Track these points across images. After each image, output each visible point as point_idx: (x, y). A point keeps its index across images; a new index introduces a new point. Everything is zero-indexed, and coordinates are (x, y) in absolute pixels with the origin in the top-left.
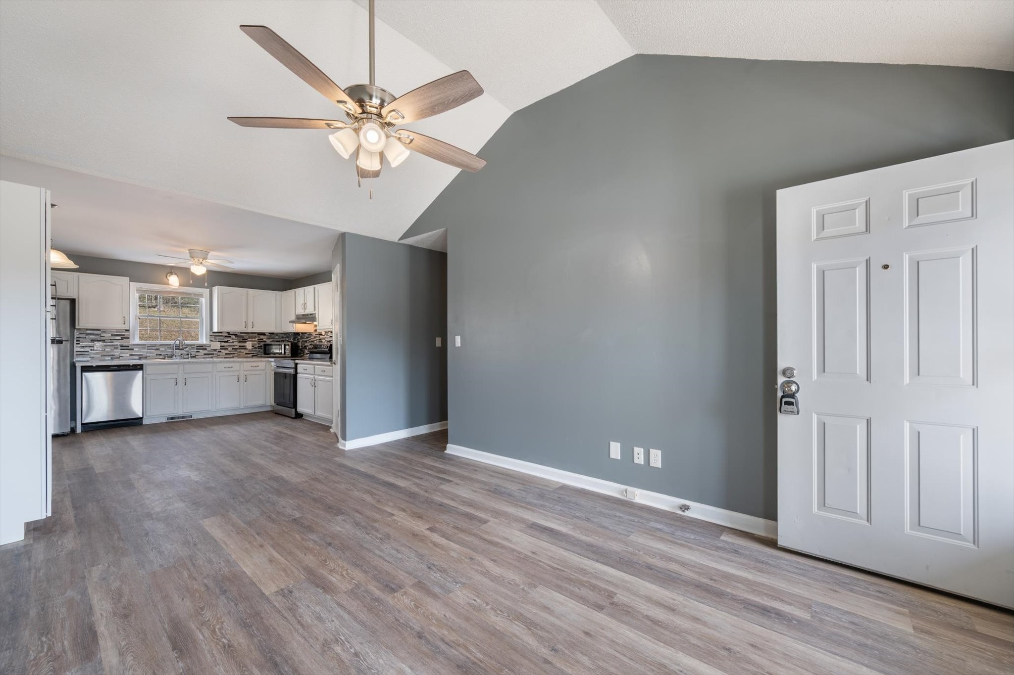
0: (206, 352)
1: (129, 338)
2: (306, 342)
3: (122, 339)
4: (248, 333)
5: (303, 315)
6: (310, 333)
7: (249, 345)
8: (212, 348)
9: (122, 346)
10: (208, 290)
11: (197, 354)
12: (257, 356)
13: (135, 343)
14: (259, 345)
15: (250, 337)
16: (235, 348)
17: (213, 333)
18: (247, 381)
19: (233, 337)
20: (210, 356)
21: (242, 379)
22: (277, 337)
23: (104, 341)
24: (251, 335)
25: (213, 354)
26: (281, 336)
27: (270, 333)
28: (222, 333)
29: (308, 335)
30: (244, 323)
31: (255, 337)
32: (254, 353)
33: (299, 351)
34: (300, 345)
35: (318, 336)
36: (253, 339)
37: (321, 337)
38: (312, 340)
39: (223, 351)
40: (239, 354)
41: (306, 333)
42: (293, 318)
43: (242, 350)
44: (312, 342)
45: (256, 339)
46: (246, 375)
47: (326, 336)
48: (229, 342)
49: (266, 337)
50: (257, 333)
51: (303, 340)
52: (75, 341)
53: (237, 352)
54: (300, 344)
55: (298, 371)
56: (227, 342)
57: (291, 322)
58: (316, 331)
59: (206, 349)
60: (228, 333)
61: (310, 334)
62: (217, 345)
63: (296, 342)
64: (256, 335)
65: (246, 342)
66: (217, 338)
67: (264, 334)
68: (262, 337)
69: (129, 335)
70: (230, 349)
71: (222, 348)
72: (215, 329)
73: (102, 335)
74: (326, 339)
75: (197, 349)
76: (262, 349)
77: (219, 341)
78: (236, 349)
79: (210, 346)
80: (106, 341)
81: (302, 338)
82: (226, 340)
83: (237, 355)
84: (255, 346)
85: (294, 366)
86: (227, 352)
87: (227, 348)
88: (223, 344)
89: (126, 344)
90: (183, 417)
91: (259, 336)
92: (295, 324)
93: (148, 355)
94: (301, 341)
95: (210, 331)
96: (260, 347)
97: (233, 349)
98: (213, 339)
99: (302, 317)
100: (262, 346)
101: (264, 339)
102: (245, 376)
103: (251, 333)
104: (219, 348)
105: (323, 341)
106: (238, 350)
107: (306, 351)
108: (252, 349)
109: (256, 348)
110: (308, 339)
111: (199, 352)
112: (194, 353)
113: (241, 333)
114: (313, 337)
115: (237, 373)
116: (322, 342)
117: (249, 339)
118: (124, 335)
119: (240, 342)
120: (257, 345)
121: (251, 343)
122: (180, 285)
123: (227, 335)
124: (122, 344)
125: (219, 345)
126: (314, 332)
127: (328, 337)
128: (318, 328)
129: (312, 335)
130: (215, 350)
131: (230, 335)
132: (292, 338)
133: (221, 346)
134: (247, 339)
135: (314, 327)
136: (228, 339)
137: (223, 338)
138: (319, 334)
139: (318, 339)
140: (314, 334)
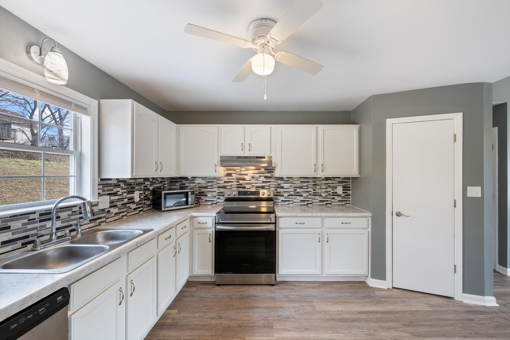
7: (136, 196)
8: (101, 207)
10: (96, 102)
12: (142, 210)
14: (145, 195)
15: (137, 184)
16: (124, 202)
17: (102, 180)
20: (97, 222)
24: (138, 181)
25: (101, 218)
28: (111, 180)
30: (155, 164)
31: (141, 184)
32: (140, 208)
36: (140, 187)
37: (241, 182)
39: (112, 210)
40: (128, 211)
43: (131, 205)
45: (142, 187)
46: (179, 244)
47: (253, 181)
48: (119, 193)
50: (143, 178)
53: (125, 209)
56: (115, 194)
60: (117, 179)
62: (105, 202)
64: (142, 181)
66: (106, 189)
68: (146, 183)
70: (119, 205)
71: (113, 205)
77: (108, 194)
78: (125, 205)
79: (97, 204)
82: (115, 190)
83: (126, 213)
84: (141, 197)
86: (116, 210)
87: (117, 204)
88: (112, 198)
95: (98, 177)
96: (145, 198)
97: (122, 204)
98: (101, 191)
102: (178, 246)
104: (108, 206)
105: (247, 186)
106: (127, 205)
108: (139, 201)
109: (141, 199)
116: (245, 188)
119: (129, 193)
120: (143, 195)
121: (138, 192)
125: (109, 201)
126: (224, 176)
127: (259, 182)
128: (235, 172)
129: (220, 179)
130: (103, 210)
131: (120, 183)
132: (166, 183)
133: (110, 203)
134: (135, 188)
135: (224, 171)
136: (118, 189)
137: (112, 188)
138: (237, 179)
139: (237, 185)
140: (226, 179)
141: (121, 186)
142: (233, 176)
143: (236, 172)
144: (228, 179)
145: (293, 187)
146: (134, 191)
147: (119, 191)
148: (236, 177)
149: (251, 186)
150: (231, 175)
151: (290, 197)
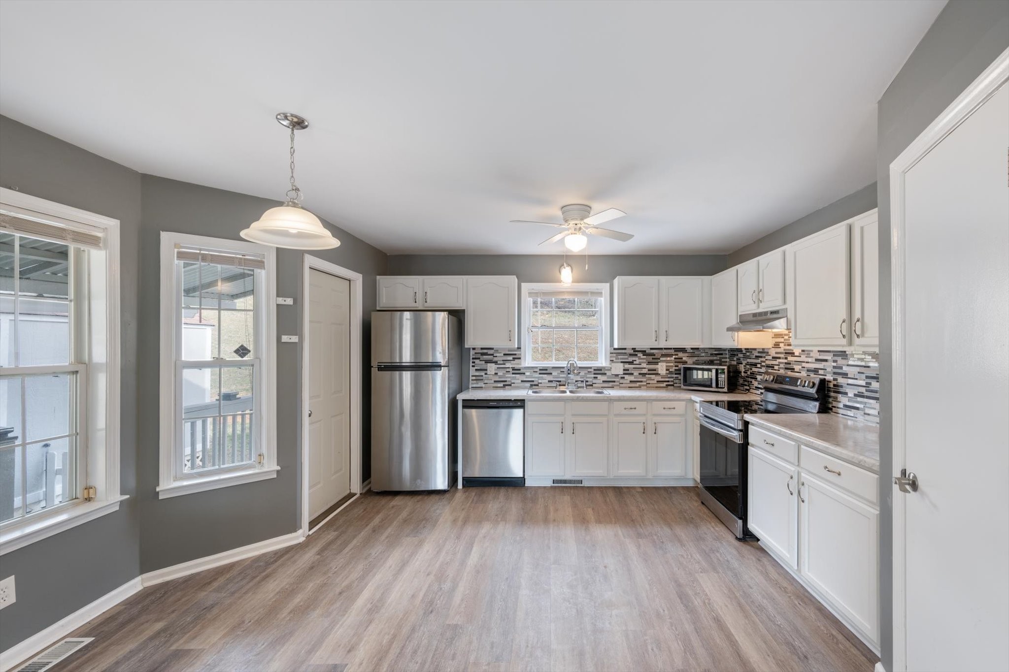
0: (604, 378)
1: (520, 358)
2: (755, 365)
3: (514, 359)
4: (661, 349)
5: (755, 315)
6: (763, 349)
7: (662, 368)
8: (614, 372)
9: (514, 369)
10: (608, 285)
11: (594, 381)
12: (673, 385)
13: (527, 365)
14: (677, 368)
15: (663, 356)
16: (642, 372)
17: (615, 349)
18: (658, 431)
19: (640, 355)
20: (611, 384)
21: (650, 430)
22: (703, 354)
23: (496, 363)
24: (665, 352)
25: (614, 382)
26: (710, 352)
27: (692, 349)
28: (625, 349)
29: (759, 352)
30: (654, 333)
31: (671, 355)
32: (668, 381)
33: (741, 381)
34: (743, 370)
35: (782, 356)
36: (669, 359)
37: (790, 358)
38: (768, 362)
39: (626, 377)
40: (648, 382)
41: (755, 349)
42: (733, 321)
43: (653, 377)
44: (768, 366)
45: (673, 358)
46: (655, 423)
47: (803, 358)
48: (635, 362)
49: (687, 355)
50: (674, 349)
51: (749, 360)
52: (471, 362)
53: (645, 380)
54: (742, 368)
55: (751, 440)
56: (631, 363)
57: (730, 329)
58: (777, 345)
59: (605, 374)
60: (633, 349)
61: (764, 352)
62: (618, 369)
63: (735, 363)
64: (672, 352)
65: (657, 363)
66: (619, 357)
67: (683, 350)
68: (680, 355)
69: (520, 354)
70: (636, 373)
71: (627, 372)
72: (616, 346)
73: (495, 355)
74: (804, 365)
75: (595, 374)
76: (680, 374)
77: (622, 362)
78: (644, 375)
79: (610, 369)
80: (499, 363)
81: (746, 357)
82: (630, 359)
83: (645, 384)
84: (671, 370)
85: (740, 427)
86: (632, 378)
87: (632, 372)
88: (627, 366)
89: (517, 367)
90: (571, 482)
91: (676, 353)
92: (736, 333)
93: (540, 381)
94: (744, 362)
95: (610, 347)
96: (678, 372)
97: (640, 374)
98: (614, 359)
99: (751, 318)
100: (680, 370)
101: (684, 359)
102: (653, 425)
103: (665, 349)
104: (621, 372)
105: (797, 368)
106: (647, 376)
107: (756, 384)
108: (666, 374)
109: (671, 373)
110: (759, 361)
111: (597, 378)
112: (591, 380)
113: (651, 349)
114: (770, 358)
115: (642, 419)
116: (792, 370)
117: (661, 359)
118: (515, 354)
119: (649, 363)
120: (674, 368)
121: (664, 364)
122: (573, 282)
123: (632, 352)
124: (513, 366)
125: (622, 368)
126: (773, 347)
127: (810, 360)
128: (782, 340)
129: (768, 353)
130: (617, 375)
131: (636, 353)
132: (727, 356)
133: (624, 370)
134: (659, 359)
135: (773, 338)
136: (634, 359)
137: (627, 357)
138: (786, 353)
139: (786, 363)
140: (773, 352)
141: (639, 355)
142: (780, 348)
143: (785, 340)
144: (776, 353)
145: (863, 376)
146: (658, 362)
147: (635, 361)
148: (784, 350)
149: (800, 367)
150: (779, 345)
151: (859, 399)
